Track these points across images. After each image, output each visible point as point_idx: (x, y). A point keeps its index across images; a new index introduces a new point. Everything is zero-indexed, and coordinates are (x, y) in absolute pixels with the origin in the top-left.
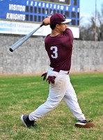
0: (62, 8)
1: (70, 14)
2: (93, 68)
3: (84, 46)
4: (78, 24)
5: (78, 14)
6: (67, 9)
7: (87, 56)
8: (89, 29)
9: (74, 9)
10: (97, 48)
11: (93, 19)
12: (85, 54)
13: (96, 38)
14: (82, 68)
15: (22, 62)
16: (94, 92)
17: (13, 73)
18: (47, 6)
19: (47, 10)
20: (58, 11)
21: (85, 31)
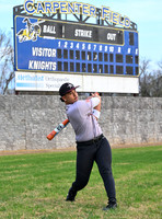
0: (112, 49)
1: (124, 58)
3: (146, 106)
4: (137, 73)
5: (137, 57)
6: (119, 50)
7: (152, 120)
9: (129, 51)
12: (148, 117)
14: (144, 138)
17: (41, 148)
19: (89, 53)
20: (106, 54)
21: (154, 81)
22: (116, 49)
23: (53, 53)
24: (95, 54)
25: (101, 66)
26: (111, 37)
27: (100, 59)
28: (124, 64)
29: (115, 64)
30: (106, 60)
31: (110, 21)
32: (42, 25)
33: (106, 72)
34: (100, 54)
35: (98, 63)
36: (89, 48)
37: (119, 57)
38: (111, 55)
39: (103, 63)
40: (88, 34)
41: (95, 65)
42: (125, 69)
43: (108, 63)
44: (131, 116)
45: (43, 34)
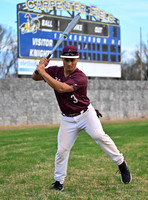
0: (99, 41)
1: (109, 48)
2: (140, 114)
3: (127, 88)
4: (120, 60)
5: (119, 47)
6: (105, 41)
7: (132, 99)
8: (133, 66)
9: (113, 42)
10: (144, 89)
11: (137, 53)
12: (129, 97)
13: (142, 76)
14: (126, 114)
15: (50, 109)
16: (142, 144)
17: (40, 123)
18: (80, 39)
19: (80, 43)
20: (94, 45)
21: (128, 68)
22: (102, 40)
23: (50, 43)
24: (85, 44)
25: (90, 55)
26: (98, 30)
27: (89, 48)
28: (109, 53)
29: (101, 52)
30: (94, 49)
31: (98, 17)
32: (41, 19)
33: (94, 59)
34: (89, 44)
35: (87, 51)
37: (105, 47)
38: (98, 45)
39: (92, 52)
40: (79, 28)
41: (85, 54)
42: (109, 57)
43: (96, 52)
44: (115, 96)
45: (41, 27)
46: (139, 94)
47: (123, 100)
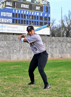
0: (38, 14)
1: (44, 18)
2: (60, 56)
5: (49, 18)
7: (56, 48)
9: (46, 15)
10: (63, 42)
12: (54, 46)
14: (52, 56)
19: (27, 15)
20: (35, 16)
21: (57, 29)
22: (40, 14)
23: (11, 15)
24: (30, 16)
25: (33, 22)
26: (38, 8)
27: (32, 18)
28: (44, 21)
29: (39, 21)
30: (35, 19)
33: (35, 25)
34: (32, 16)
35: (31, 20)
36: (27, 13)
37: (41, 18)
38: (38, 17)
39: (34, 20)
40: (27, 6)
42: (44, 23)
43: (36, 20)
44: (46, 46)
45: (6, 6)
46: (59, 44)
47: (51, 48)
